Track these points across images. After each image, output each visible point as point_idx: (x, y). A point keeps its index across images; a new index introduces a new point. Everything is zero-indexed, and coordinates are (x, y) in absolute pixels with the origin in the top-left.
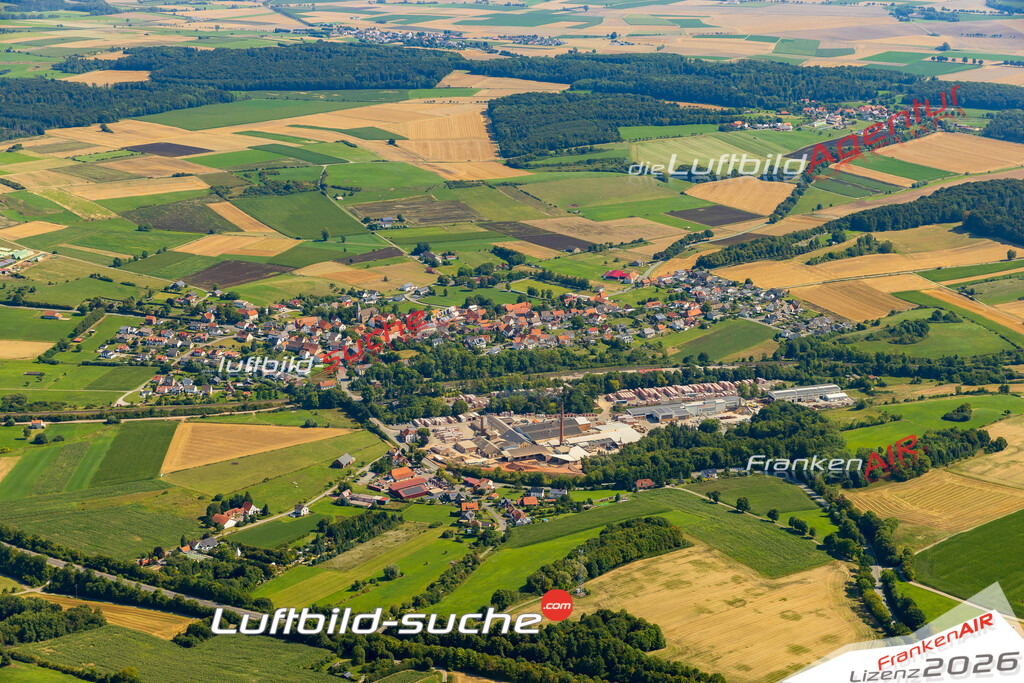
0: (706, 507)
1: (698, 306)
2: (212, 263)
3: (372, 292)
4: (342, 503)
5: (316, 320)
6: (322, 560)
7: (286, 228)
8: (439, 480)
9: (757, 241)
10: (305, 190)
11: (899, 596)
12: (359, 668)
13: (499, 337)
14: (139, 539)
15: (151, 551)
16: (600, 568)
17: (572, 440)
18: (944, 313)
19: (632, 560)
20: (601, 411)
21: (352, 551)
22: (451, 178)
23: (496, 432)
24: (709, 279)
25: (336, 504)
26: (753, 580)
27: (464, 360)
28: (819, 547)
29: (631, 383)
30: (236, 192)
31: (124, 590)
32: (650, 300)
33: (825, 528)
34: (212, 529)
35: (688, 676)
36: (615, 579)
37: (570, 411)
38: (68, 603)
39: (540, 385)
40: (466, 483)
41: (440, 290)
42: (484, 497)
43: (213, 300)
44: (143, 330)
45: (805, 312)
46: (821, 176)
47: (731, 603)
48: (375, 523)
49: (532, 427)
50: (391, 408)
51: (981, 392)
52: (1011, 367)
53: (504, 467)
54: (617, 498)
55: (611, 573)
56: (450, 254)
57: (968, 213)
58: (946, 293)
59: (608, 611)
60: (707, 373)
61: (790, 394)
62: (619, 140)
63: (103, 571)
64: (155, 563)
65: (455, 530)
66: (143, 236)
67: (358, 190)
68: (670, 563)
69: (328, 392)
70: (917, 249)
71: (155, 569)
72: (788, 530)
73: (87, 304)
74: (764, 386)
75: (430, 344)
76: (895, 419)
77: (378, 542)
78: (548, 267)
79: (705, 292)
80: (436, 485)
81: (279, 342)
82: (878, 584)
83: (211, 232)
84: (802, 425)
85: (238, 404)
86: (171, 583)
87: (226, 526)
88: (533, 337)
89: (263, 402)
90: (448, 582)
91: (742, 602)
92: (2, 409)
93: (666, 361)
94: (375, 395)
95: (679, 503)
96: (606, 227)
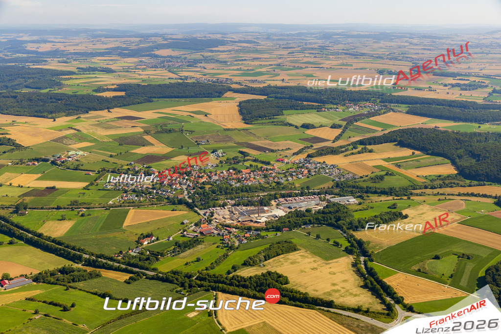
0: (306, 237)
1: (307, 170)
2: (143, 156)
3: (197, 166)
4: (184, 236)
6: (176, 255)
7: (169, 144)
8: (217, 228)
9: (328, 149)
10: (176, 132)
11: (369, 267)
12: (186, 291)
13: (239, 180)
14: (115, 248)
15: (119, 252)
16: (269, 257)
17: (262, 215)
18: (390, 173)
19: (280, 255)
20: (273, 205)
21: (186, 252)
22: (225, 128)
23: (237, 212)
24: (311, 161)
25: (182, 236)
26: (320, 261)
27: (227, 188)
28: (343, 251)
29: (283, 196)
30: (152, 132)
31: (109, 265)
32: (291, 168)
33: (345, 244)
34: (140, 245)
35: (296, 293)
36: (274, 261)
37: (262, 205)
38: (89, 269)
39: (252, 197)
40: (226, 229)
41: (220, 165)
42: (232, 234)
43: (143, 168)
45: (343, 172)
46: (351, 127)
47: (312, 269)
48: (194, 243)
49: (249, 211)
50: (202, 204)
51: (401, 199)
52: (412, 191)
53: (239, 224)
54: (276, 234)
55: (272, 259)
56: (224, 153)
57: (399, 139)
58: (391, 166)
59: (271, 272)
60: (309, 192)
61: (337, 200)
62: (283, 115)
63: (102, 259)
64: (120, 256)
65: (221, 245)
66: (121, 147)
67: (194, 131)
68: (292, 256)
69: (181, 199)
70: (382, 151)
71: (119, 258)
72: (333, 245)
73: (100, 170)
74: (328, 197)
75: (216, 183)
76: (372, 208)
77: (195, 249)
78: (257, 157)
79: (309, 166)
80: (216, 230)
81: (165, 182)
82: (362, 263)
83: (144, 146)
84: (340, 210)
85: (150, 203)
86: (125, 263)
87: (144, 244)
88: (250, 181)
89: (159, 202)
90: (218, 262)
91: (316, 269)
92: (70, 205)
93: (295, 188)
94: (197, 200)
95: (297, 236)
96: (277, 144)
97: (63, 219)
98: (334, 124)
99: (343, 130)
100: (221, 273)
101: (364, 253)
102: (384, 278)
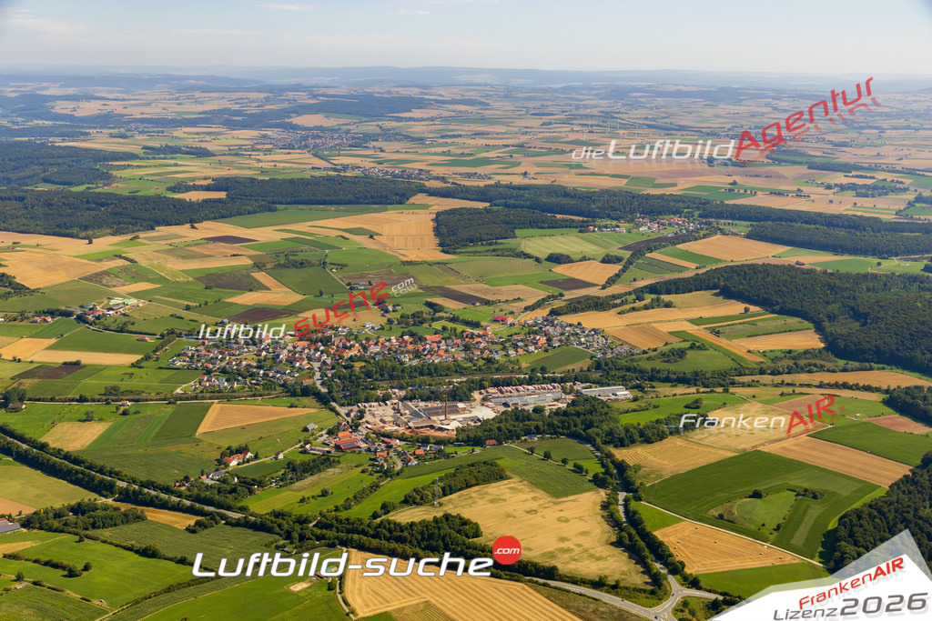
0: (526, 457)
1: (545, 338)
2: (248, 309)
3: (345, 327)
4: (305, 452)
5: (305, 343)
6: (286, 485)
7: (297, 288)
8: (367, 439)
9: (588, 299)
10: (313, 265)
11: (632, 509)
12: (294, 546)
13: (417, 355)
14: (177, 471)
15: (182, 478)
16: (451, 490)
17: (452, 417)
18: (697, 344)
19: (471, 486)
20: (475, 400)
21: (306, 480)
22: (405, 259)
23: (407, 412)
24: (556, 322)
25: (301, 452)
26: (544, 498)
27: (394, 369)
28: (590, 481)
29: (496, 384)
30: (269, 266)
31: (161, 500)
32: (516, 334)
33: (594, 467)
34: (223, 466)
36: (459, 497)
37: (455, 400)
38: (124, 507)
39: (440, 384)
40: (383, 441)
41: (387, 327)
42: (392, 450)
44: (198, 348)
45: (612, 343)
46: (640, 261)
47: (528, 512)
48: (322, 464)
49: (430, 409)
50: (345, 397)
51: (711, 392)
52: (736, 378)
53: (407, 432)
54: (473, 451)
55: (458, 494)
56: (398, 305)
57: (722, 283)
58: (702, 332)
59: (450, 515)
60: (544, 378)
61: (594, 391)
62: (515, 237)
63: (150, 489)
64: (184, 485)
65: (370, 468)
66: (208, 292)
67: (346, 266)
68: (495, 489)
69: (307, 386)
70: (689, 306)
72: (572, 471)
73: (165, 332)
74: (579, 386)
75: (374, 358)
76: (655, 407)
77: (322, 475)
78: (457, 313)
79: (550, 329)
80: (364, 442)
81: (281, 356)
82: (621, 502)
83: (251, 290)
84: (596, 410)
85: (250, 393)
86: (190, 496)
87: (231, 465)
88: (439, 355)
89: (266, 392)
90: (358, 498)
91: (536, 512)
92: (105, 395)
93: (520, 371)
94: (336, 389)
95: (509, 454)
96: (499, 290)
97: (88, 418)
98: (608, 255)
99: (624, 267)
100: (360, 517)
101: (627, 486)
102: (656, 530)
